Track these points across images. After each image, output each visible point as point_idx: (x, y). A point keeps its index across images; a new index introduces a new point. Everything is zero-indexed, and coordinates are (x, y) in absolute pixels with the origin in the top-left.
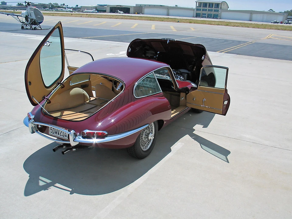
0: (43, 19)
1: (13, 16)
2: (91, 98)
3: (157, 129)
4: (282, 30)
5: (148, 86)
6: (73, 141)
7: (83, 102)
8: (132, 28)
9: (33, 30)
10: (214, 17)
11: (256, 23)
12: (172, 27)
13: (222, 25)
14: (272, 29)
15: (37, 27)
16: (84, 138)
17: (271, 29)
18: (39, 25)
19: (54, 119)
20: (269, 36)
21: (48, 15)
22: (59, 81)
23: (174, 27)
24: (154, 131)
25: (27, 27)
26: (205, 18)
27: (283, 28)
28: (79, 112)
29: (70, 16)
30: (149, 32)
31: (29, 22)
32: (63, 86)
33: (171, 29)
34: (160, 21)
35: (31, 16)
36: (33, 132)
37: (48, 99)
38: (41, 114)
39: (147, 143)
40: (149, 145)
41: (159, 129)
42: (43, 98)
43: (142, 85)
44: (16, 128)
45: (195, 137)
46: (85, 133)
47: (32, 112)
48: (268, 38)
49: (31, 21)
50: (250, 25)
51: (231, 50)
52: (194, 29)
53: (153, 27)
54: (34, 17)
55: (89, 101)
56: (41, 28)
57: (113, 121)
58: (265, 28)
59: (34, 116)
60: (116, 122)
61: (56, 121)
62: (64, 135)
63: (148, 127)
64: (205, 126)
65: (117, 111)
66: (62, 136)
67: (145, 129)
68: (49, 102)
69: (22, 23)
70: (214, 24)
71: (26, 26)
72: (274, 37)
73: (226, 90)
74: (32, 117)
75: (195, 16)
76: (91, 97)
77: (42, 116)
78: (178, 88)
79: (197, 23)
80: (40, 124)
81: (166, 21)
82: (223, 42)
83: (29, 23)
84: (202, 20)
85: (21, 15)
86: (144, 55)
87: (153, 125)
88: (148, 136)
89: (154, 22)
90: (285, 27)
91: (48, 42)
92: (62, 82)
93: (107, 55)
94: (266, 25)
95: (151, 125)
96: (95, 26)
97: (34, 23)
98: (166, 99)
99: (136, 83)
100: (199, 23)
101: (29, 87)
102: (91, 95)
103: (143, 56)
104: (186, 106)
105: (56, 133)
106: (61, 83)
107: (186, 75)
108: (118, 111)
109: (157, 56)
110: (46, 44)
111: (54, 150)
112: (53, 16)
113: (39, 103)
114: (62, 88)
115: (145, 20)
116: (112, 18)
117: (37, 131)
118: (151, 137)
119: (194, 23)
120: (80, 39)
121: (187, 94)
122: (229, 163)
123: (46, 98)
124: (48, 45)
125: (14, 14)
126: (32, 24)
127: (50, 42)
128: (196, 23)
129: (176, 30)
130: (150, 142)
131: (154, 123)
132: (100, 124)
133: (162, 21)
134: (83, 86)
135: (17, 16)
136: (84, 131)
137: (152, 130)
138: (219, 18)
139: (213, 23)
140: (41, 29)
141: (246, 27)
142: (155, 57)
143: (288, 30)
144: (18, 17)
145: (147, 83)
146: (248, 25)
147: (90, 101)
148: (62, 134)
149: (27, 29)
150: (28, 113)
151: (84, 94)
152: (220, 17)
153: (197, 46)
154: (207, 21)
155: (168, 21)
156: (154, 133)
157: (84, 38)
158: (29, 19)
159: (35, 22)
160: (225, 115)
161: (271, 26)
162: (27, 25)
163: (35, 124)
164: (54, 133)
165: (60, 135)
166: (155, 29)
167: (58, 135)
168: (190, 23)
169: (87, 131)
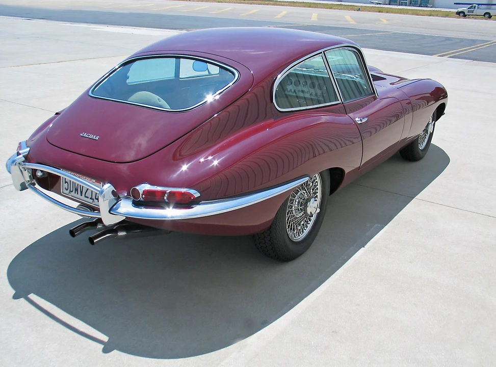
3: (328, 190)
5: (307, 95)
6: (109, 212)
8: (277, 17)
10: (421, 4)
12: (348, 18)
13: (437, 16)
16: (137, 204)
23: (352, 18)
24: (319, 194)
26: (406, 5)
33: (347, 21)
34: (327, 8)
36: (23, 187)
39: (302, 223)
40: (307, 227)
41: (333, 189)
43: (294, 94)
46: (141, 192)
51: (460, 53)
52: (387, 20)
53: (314, 18)
57: (216, 163)
59: (28, 149)
60: (224, 166)
62: (94, 197)
63: (307, 183)
65: (227, 140)
66: (88, 200)
67: (299, 188)
70: (423, 14)
74: (25, 151)
75: (387, 3)
79: (392, 13)
80: (41, 169)
81: (337, 9)
82: (442, 41)
84: (400, 8)
87: (318, 180)
88: (306, 206)
89: (316, 9)
95: (314, 180)
100: (395, 13)
105: (76, 190)
108: (232, 138)
111: (73, 234)
115: (299, 6)
117: (33, 185)
118: (313, 207)
128: (389, 13)
129: (356, 22)
130: (310, 221)
131: (321, 174)
132: (185, 168)
133: (330, 8)
136: (137, 188)
137: (315, 193)
138: (431, 6)
139: (421, 13)
145: (305, 89)
148: (89, 194)
150: (20, 143)
152: (433, 5)
154: (409, 9)
155: (341, 9)
156: (319, 199)
163: (26, 166)
164: (72, 192)
165: (85, 197)
166: (317, 20)
167: (81, 195)
168: (379, 12)
169: (144, 187)
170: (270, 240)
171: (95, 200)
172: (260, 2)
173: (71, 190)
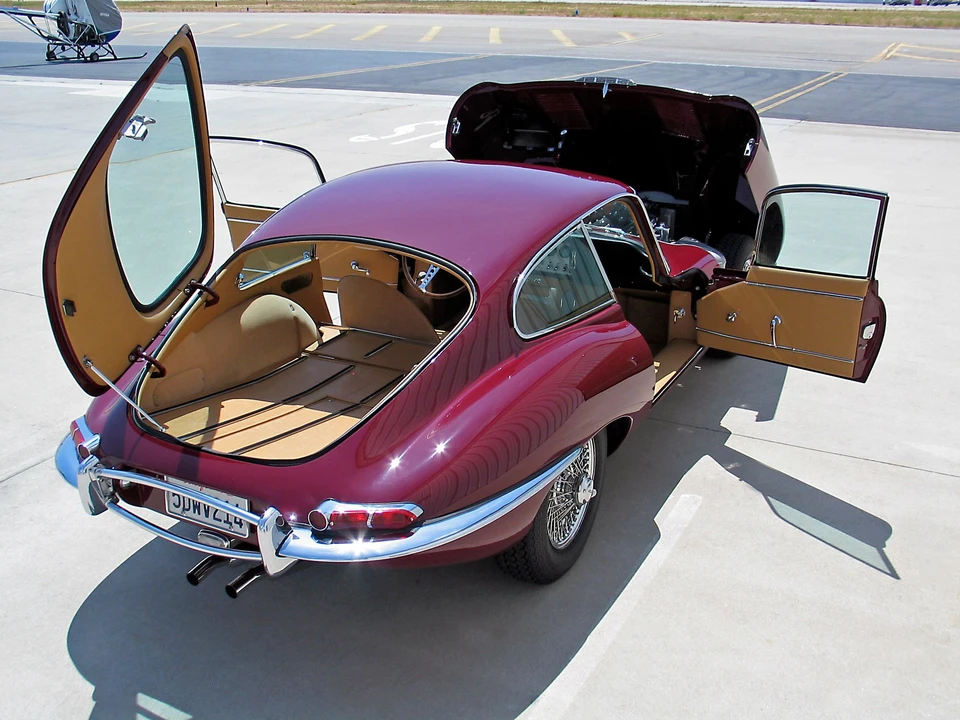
0: (118, 22)
1: (13, 15)
2: (321, 329)
4: (928, 26)
6: (277, 554)
7: (294, 351)
8: (422, 40)
9: (86, 61)
11: (833, 8)
12: (557, 33)
13: (723, 19)
14: (894, 25)
15: (101, 52)
16: (319, 536)
17: (888, 25)
18: (106, 46)
19: (184, 452)
20: (889, 52)
21: (135, 10)
22: (193, 278)
23: (566, 33)
24: (591, 463)
25: (64, 54)
27: (927, 20)
28: (286, 402)
29: (209, 10)
30: (482, 55)
31: (72, 36)
32: (211, 298)
33: (558, 41)
34: (515, 13)
35: (76, 14)
36: (98, 509)
37: (151, 361)
38: (129, 427)
42: (133, 358)
44: (32, 461)
45: (737, 464)
46: (327, 517)
47: (91, 418)
48: (888, 56)
49: (78, 33)
50: (817, 14)
52: (633, 35)
53: (494, 37)
54: (86, 17)
55: (316, 345)
56: (113, 53)
57: (441, 448)
58: (868, 23)
59: (98, 437)
60: (456, 452)
61: (193, 463)
62: (232, 520)
64: (766, 413)
66: (222, 524)
68: (157, 370)
69: (48, 38)
70: (696, 17)
71: (63, 49)
72: (906, 53)
73: (873, 284)
74: (91, 442)
76: (323, 325)
77: (131, 436)
78: (668, 277)
79: (639, 16)
80: (126, 479)
81: (535, 13)
83: (74, 41)
84: (654, 6)
85: (42, 12)
86: (509, 145)
88: (575, 490)
90: (934, 16)
91: (140, 119)
92: (204, 283)
93: (353, 139)
94: (869, 13)
96: (299, 39)
97: (89, 38)
98: (630, 328)
99: (521, 277)
100: (645, 16)
101: (69, 323)
102: (323, 318)
103: (505, 146)
104: (694, 342)
105: (197, 507)
106: (200, 287)
107: (670, 214)
109: (560, 145)
110: (129, 132)
111: (193, 579)
112: (154, 10)
113: (114, 383)
114: (207, 306)
115: (463, 12)
116: (351, 9)
117: (115, 502)
118: (587, 492)
119: (630, 16)
120: (253, 88)
121: (696, 297)
122: (898, 578)
123: (146, 358)
124: (140, 134)
125: (17, 9)
126: (83, 42)
127: (148, 122)
128: (634, 17)
129: (573, 41)
130: (579, 509)
133: (522, 13)
134: (293, 286)
135: (30, 16)
136: (319, 510)
137: (585, 461)
140: (116, 59)
141: (803, 21)
142: (551, 150)
143: (949, 26)
144: (33, 18)
146: (811, 15)
147: (322, 345)
148: (221, 514)
149: (66, 60)
150: (74, 424)
151: (296, 319)
153: (722, 102)
155: (541, 14)
156: (591, 469)
157: (266, 83)
158: (72, 27)
159: (91, 33)
160: (863, 379)
161: (885, 14)
162: (66, 47)
163: (102, 475)
164: (188, 510)
165: (215, 518)
166: (500, 42)
167: (207, 516)
168: (615, 16)
169: (332, 508)
170: (524, 557)
171: (233, 524)
172: (384, 5)
173: (187, 507)
